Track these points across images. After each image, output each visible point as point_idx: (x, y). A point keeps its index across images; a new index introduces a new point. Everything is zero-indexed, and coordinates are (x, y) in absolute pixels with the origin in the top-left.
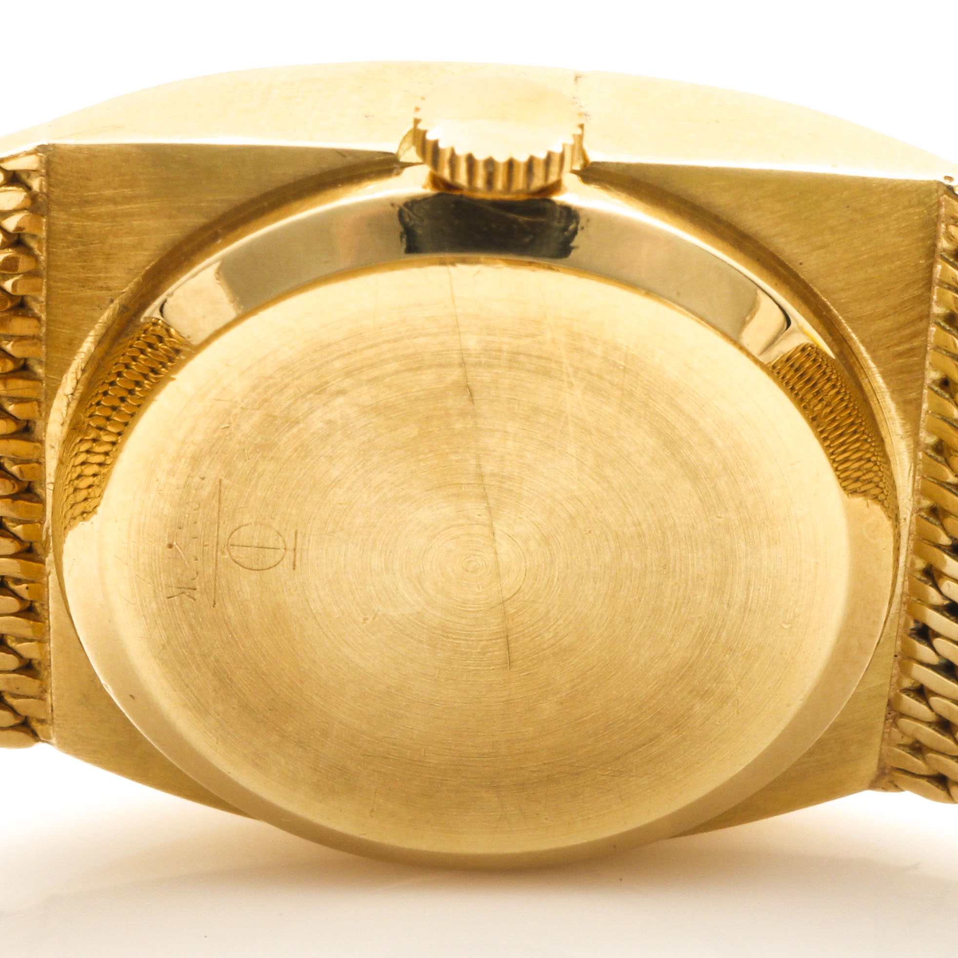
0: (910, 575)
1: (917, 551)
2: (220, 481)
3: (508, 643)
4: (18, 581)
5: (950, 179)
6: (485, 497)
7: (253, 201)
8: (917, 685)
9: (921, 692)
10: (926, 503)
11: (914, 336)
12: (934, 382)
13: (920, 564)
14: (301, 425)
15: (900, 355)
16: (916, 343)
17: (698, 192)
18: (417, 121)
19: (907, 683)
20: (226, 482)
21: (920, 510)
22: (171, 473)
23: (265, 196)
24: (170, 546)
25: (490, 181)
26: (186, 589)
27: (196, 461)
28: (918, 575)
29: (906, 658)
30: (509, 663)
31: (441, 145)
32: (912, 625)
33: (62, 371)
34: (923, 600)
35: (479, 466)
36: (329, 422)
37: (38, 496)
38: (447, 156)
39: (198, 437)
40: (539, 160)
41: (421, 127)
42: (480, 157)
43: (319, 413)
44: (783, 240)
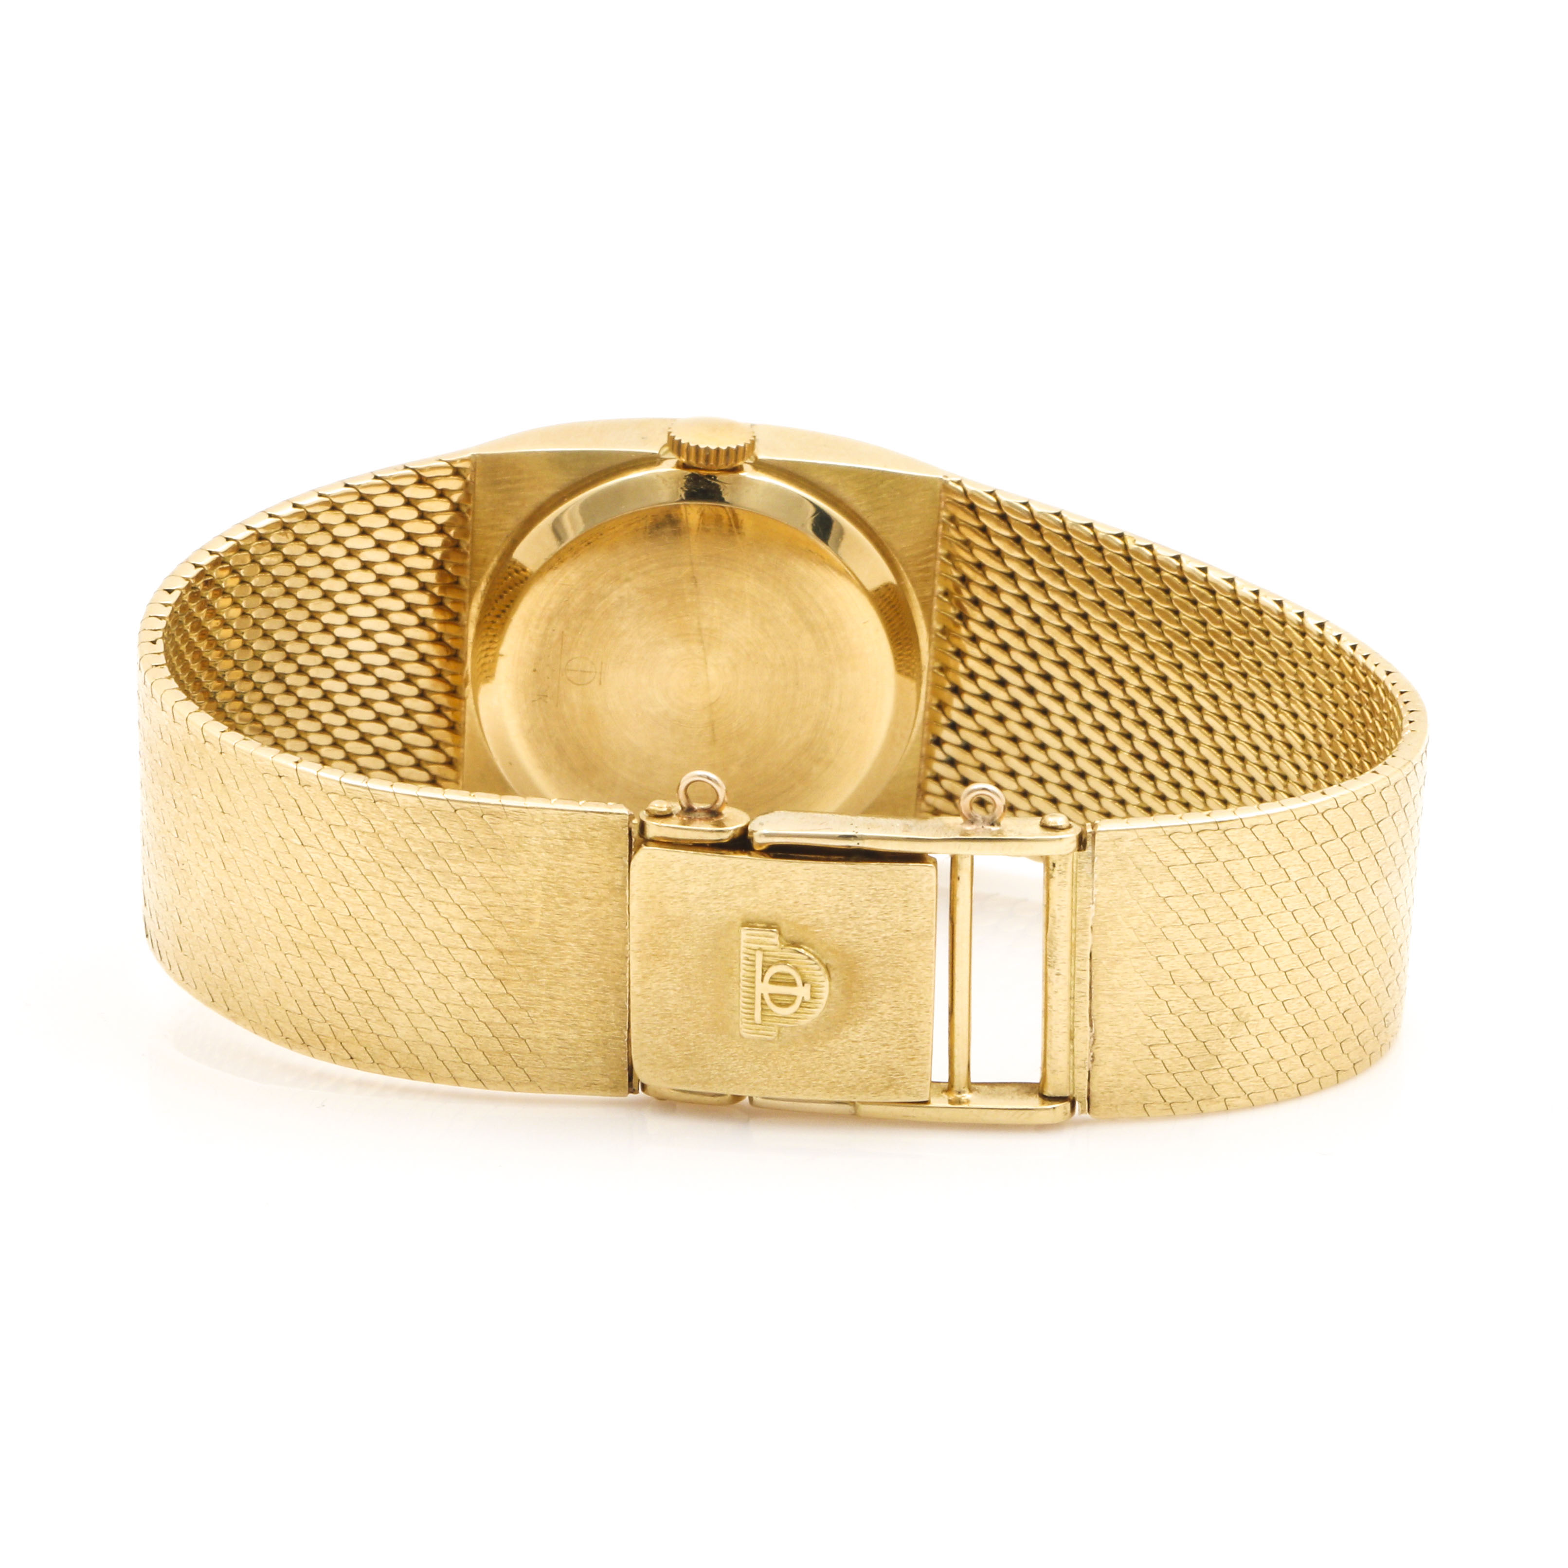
0: (928, 707)
1: (934, 694)
2: (563, 632)
3: (713, 730)
4: (448, 709)
5: (946, 477)
6: (702, 642)
7: (584, 480)
8: (934, 775)
9: (937, 778)
10: (937, 664)
11: (928, 561)
12: (940, 593)
13: (935, 702)
14: (606, 600)
15: (921, 571)
16: (930, 565)
17: (814, 476)
18: (669, 433)
19: (929, 773)
20: (566, 632)
21: (934, 668)
22: (537, 627)
23: (590, 477)
24: (535, 671)
25: (707, 460)
26: (542, 697)
27: (550, 620)
28: (934, 708)
29: (928, 758)
30: (714, 741)
31: (683, 442)
32: (931, 738)
33: (479, 578)
34: (937, 723)
35: (699, 623)
36: (621, 598)
37: (461, 659)
38: (686, 447)
39: (552, 606)
40: (732, 449)
41: (672, 435)
42: (702, 446)
43: (615, 593)
44: (858, 504)
